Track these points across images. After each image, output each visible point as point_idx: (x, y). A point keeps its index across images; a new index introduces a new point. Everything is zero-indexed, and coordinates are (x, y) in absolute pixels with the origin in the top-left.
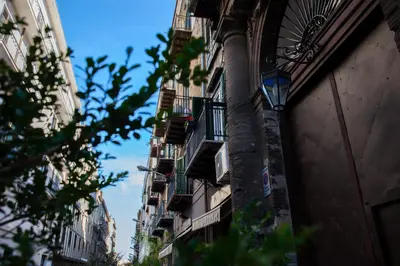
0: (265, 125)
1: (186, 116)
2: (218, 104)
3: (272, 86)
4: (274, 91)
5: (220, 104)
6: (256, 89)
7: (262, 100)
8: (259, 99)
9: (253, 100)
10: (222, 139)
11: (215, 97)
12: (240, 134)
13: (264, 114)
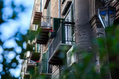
0: (98, 36)
1: (48, 28)
2: (68, 23)
3: (105, 16)
4: (106, 18)
5: (70, 23)
6: (93, 15)
7: (96, 22)
8: (95, 21)
9: (91, 22)
10: (70, 43)
11: (66, 18)
12: (83, 41)
13: (97, 30)
